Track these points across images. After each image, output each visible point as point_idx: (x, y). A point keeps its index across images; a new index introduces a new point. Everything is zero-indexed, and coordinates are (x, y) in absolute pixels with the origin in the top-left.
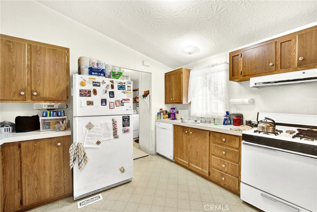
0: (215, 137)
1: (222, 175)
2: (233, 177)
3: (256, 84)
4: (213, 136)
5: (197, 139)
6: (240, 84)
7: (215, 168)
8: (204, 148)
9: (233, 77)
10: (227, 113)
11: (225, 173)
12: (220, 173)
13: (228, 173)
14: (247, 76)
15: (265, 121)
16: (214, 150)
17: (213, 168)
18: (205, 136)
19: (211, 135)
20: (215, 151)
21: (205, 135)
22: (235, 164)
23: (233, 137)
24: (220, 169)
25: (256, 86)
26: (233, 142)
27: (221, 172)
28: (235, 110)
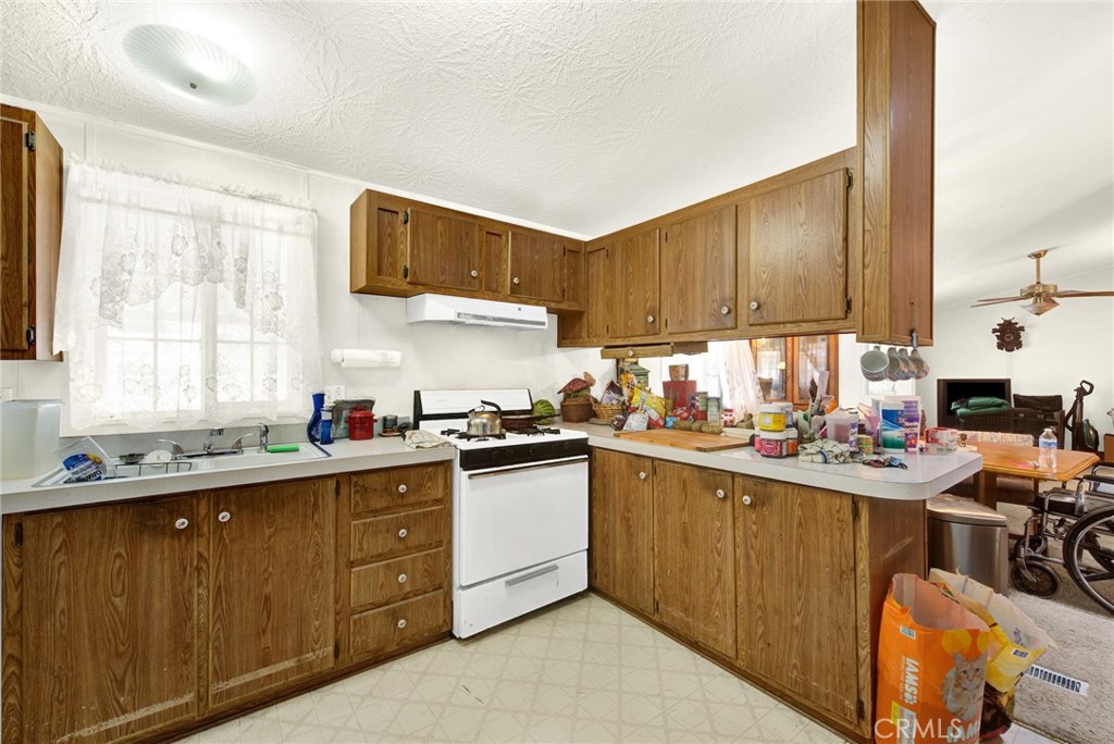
0: (365, 489)
1: (394, 616)
2: (427, 595)
3: (459, 314)
4: (356, 492)
5: (268, 532)
6: (360, 301)
7: (361, 612)
8: (311, 555)
9: (379, 277)
10: (319, 399)
11: (402, 600)
12: (386, 613)
13: (411, 595)
14: (419, 287)
15: (482, 409)
16: (361, 544)
17: (356, 616)
18: (316, 505)
19: (344, 490)
20: (365, 546)
21: (316, 499)
22: (435, 550)
23: (430, 469)
24: (384, 601)
25: (459, 320)
26: (429, 484)
27: (388, 607)
28: (343, 387)
